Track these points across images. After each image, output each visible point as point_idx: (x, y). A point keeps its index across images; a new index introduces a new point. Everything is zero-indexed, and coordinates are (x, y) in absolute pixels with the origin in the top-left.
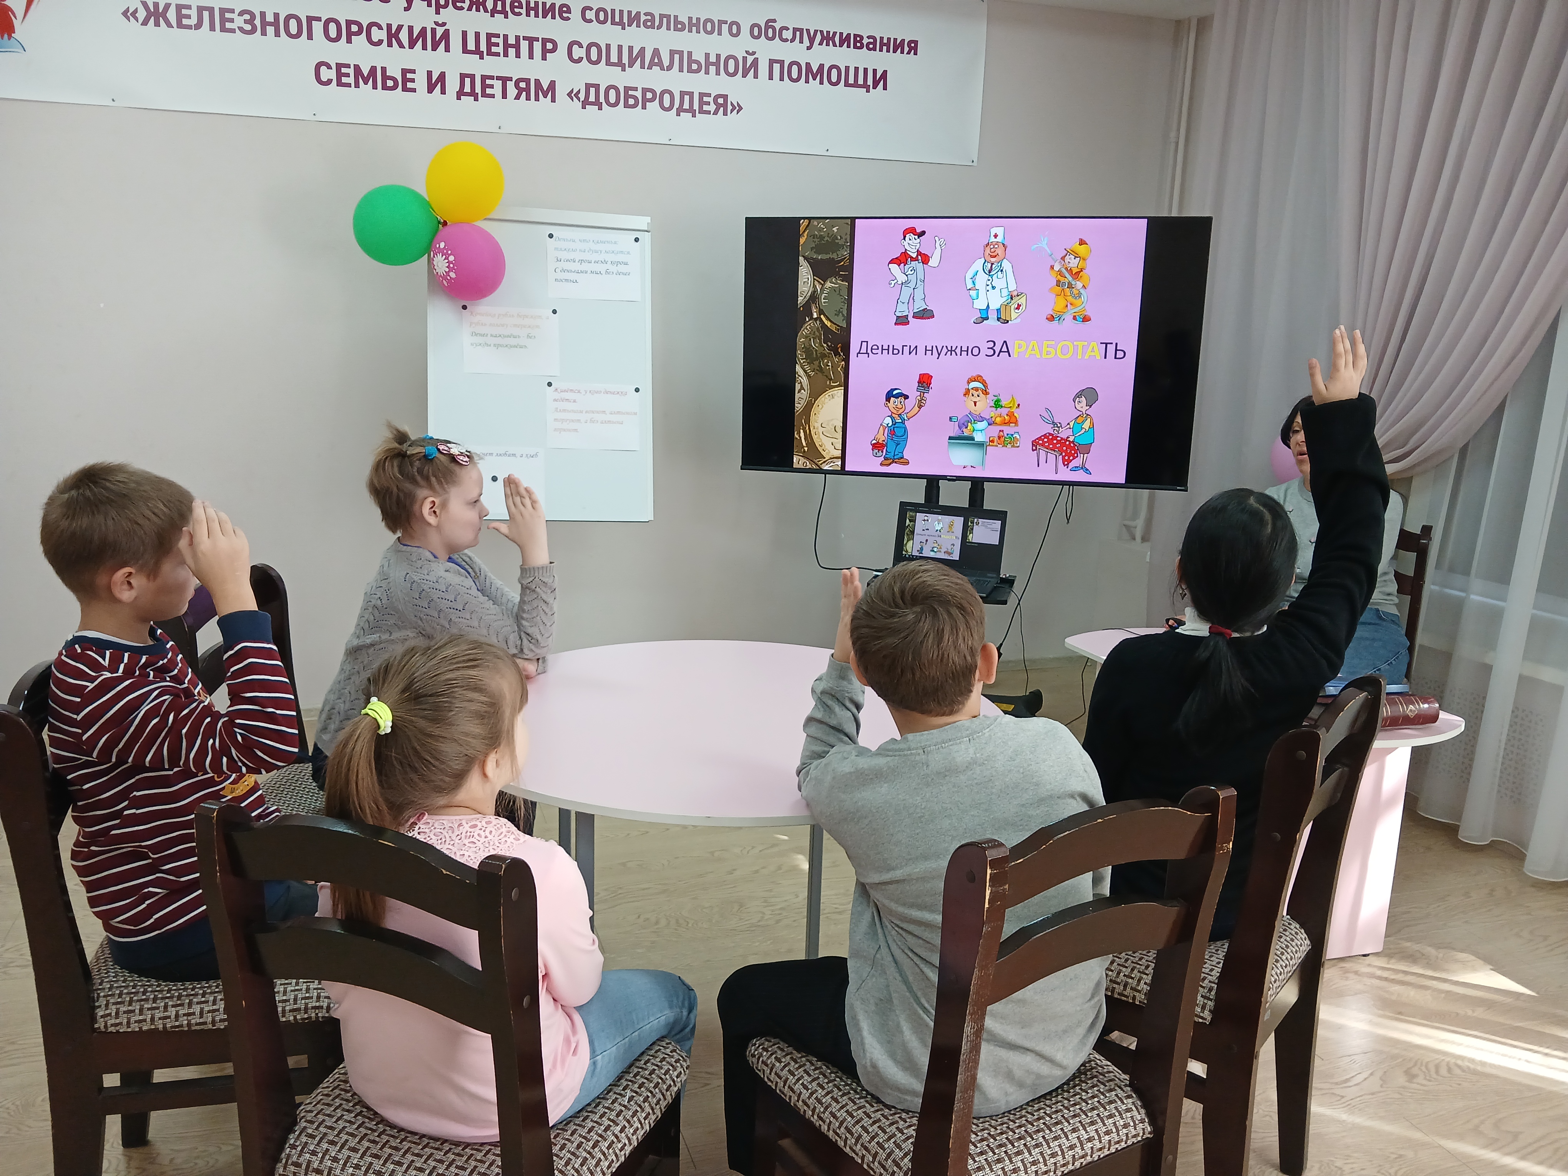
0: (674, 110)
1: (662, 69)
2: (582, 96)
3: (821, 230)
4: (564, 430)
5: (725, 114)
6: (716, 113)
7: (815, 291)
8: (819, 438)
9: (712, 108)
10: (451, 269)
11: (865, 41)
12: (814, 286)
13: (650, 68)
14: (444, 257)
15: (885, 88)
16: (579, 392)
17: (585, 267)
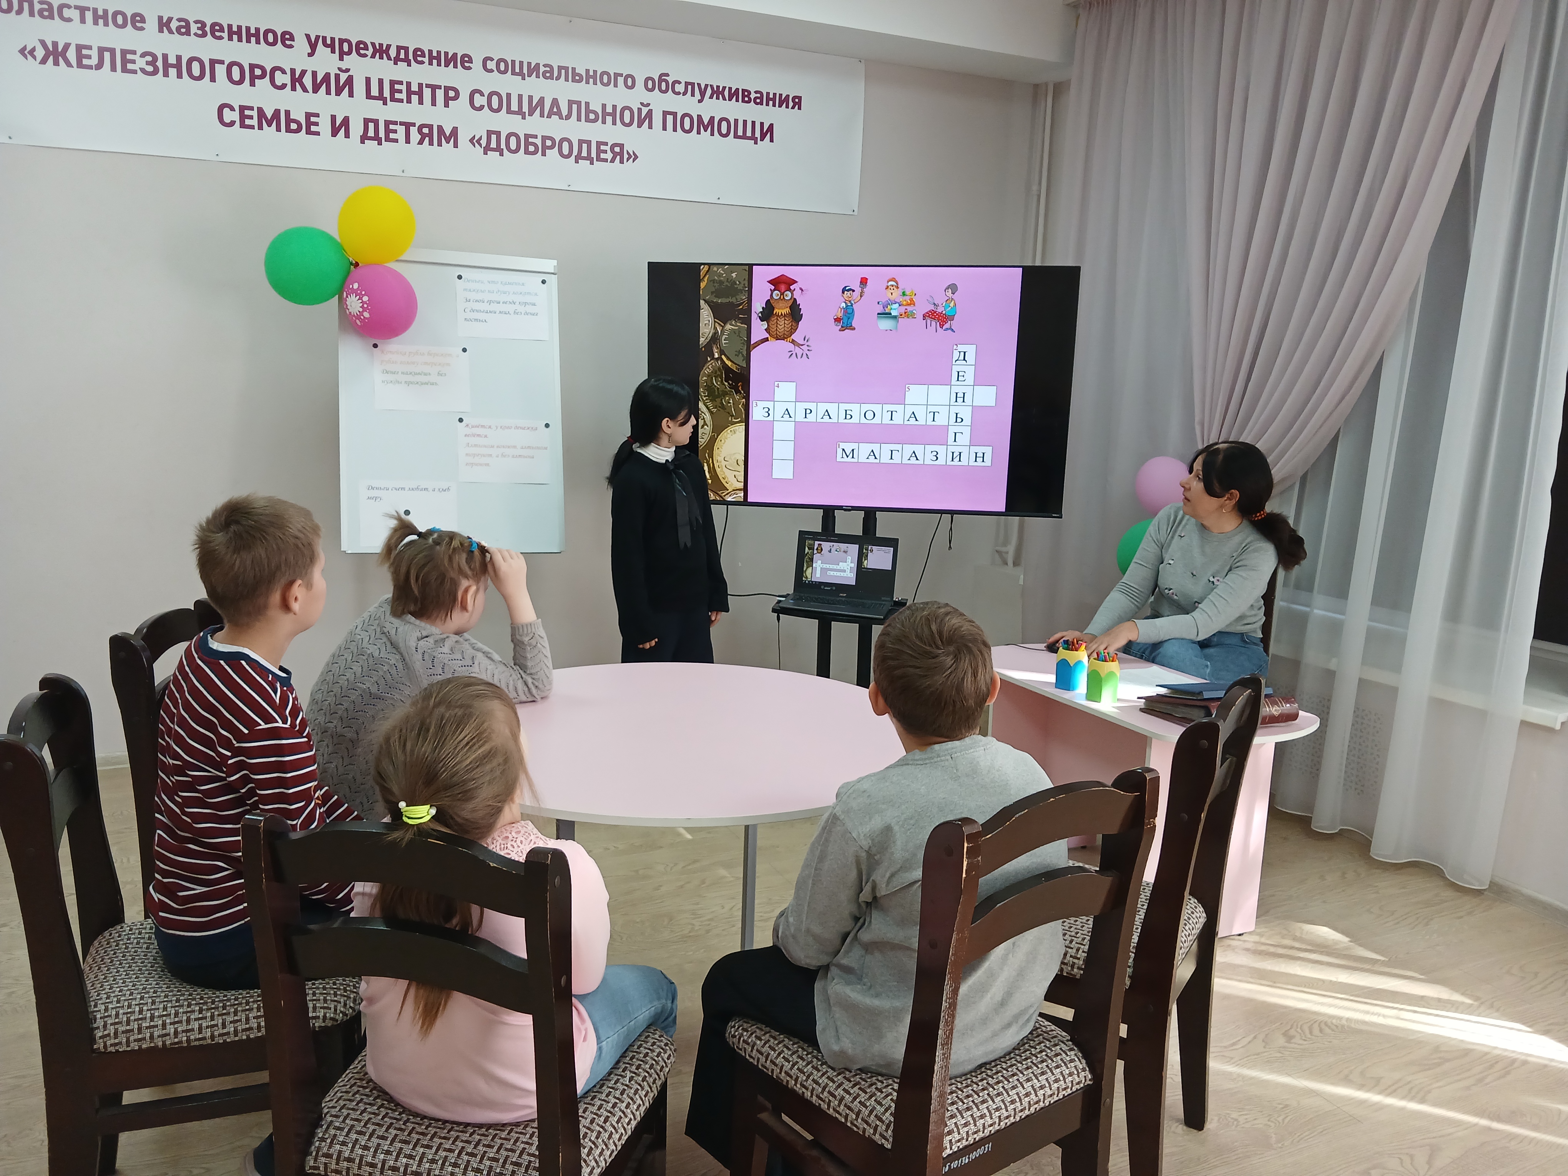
0: (573, 157)
1: (561, 118)
2: (484, 142)
3: (720, 275)
4: (476, 465)
5: (622, 162)
6: (613, 161)
7: (716, 333)
8: (722, 471)
9: (609, 156)
10: (364, 310)
11: (753, 96)
12: (715, 328)
13: (549, 116)
14: (358, 297)
15: (772, 140)
16: (490, 427)
17: (494, 307)
